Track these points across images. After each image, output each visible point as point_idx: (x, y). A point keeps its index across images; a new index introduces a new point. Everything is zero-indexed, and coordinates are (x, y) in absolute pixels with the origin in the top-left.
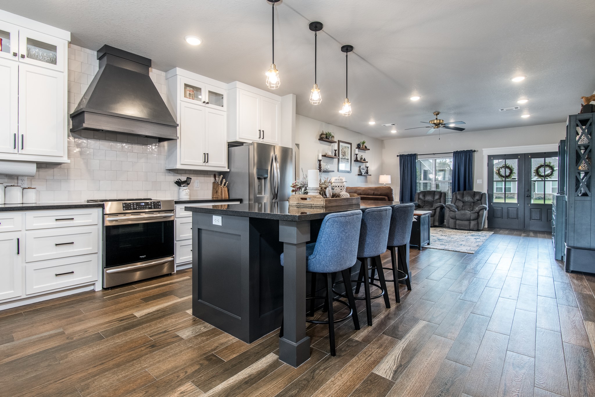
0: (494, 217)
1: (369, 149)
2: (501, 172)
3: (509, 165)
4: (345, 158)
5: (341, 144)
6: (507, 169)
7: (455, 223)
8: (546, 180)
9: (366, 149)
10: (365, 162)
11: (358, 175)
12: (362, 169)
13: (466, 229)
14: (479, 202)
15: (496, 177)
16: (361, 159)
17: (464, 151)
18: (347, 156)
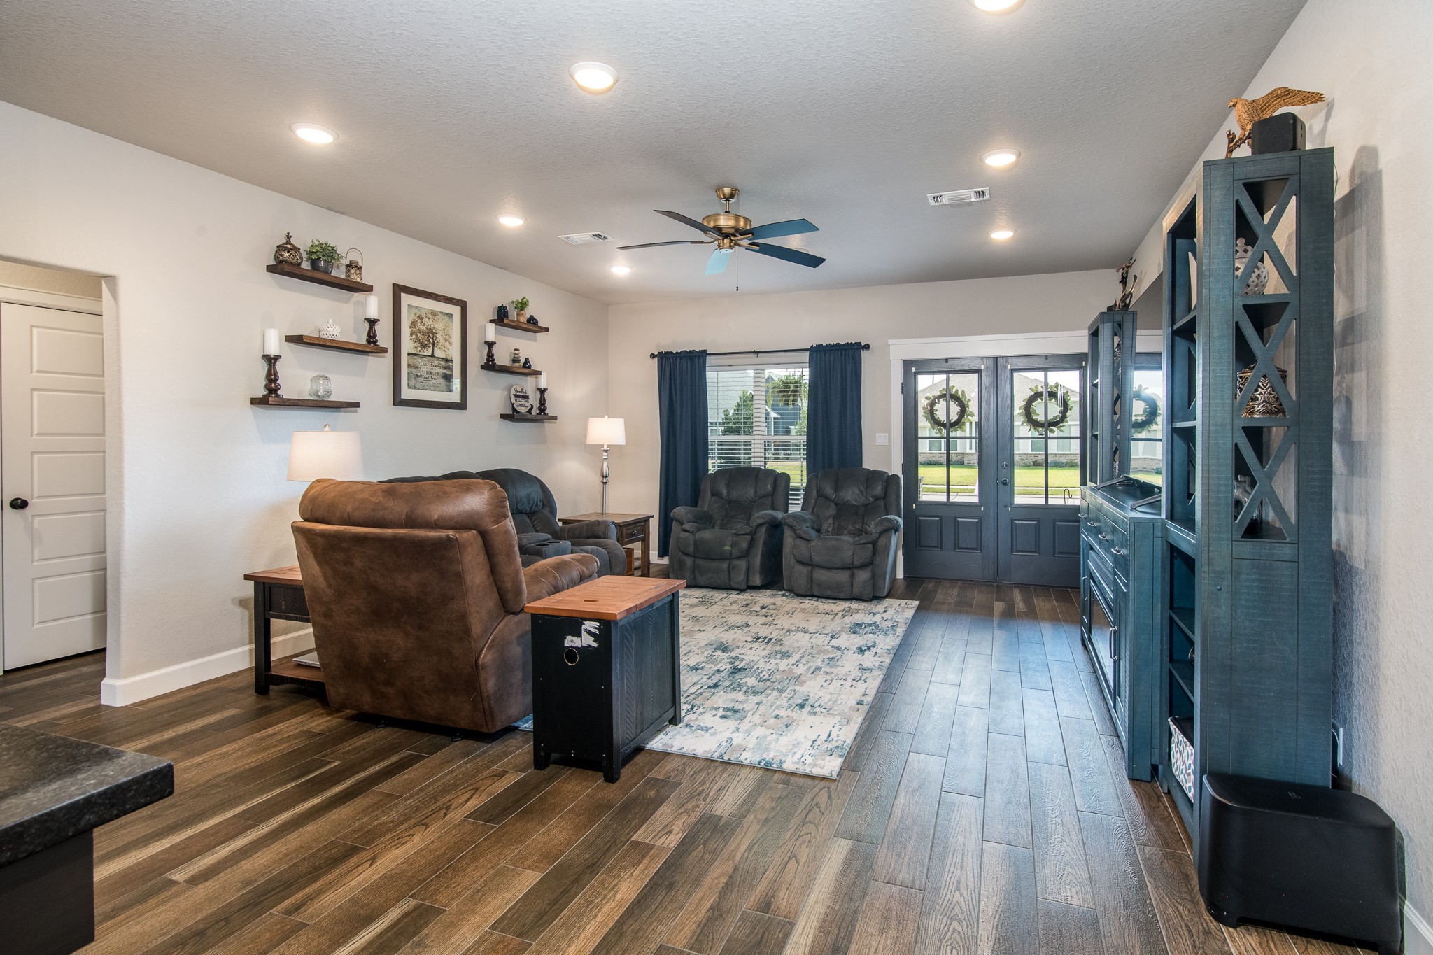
0: (920, 546)
1: (547, 330)
2: (937, 410)
3: (957, 390)
4: (432, 356)
5: (406, 299)
6: (951, 403)
7: (811, 580)
8: (1050, 435)
9: (532, 325)
10: (526, 370)
11: (503, 417)
12: (516, 396)
13: (842, 596)
14: (881, 503)
15: (924, 427)
16: (516, 360)
17: (838, 345)
18: (443, 348)
